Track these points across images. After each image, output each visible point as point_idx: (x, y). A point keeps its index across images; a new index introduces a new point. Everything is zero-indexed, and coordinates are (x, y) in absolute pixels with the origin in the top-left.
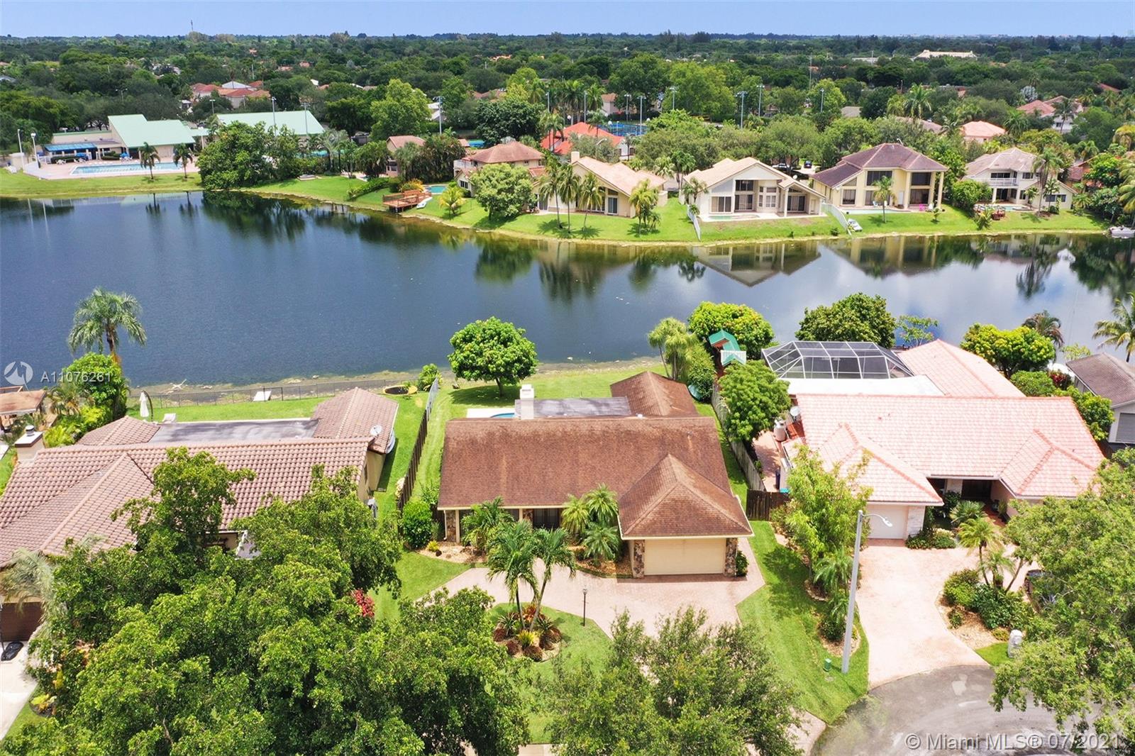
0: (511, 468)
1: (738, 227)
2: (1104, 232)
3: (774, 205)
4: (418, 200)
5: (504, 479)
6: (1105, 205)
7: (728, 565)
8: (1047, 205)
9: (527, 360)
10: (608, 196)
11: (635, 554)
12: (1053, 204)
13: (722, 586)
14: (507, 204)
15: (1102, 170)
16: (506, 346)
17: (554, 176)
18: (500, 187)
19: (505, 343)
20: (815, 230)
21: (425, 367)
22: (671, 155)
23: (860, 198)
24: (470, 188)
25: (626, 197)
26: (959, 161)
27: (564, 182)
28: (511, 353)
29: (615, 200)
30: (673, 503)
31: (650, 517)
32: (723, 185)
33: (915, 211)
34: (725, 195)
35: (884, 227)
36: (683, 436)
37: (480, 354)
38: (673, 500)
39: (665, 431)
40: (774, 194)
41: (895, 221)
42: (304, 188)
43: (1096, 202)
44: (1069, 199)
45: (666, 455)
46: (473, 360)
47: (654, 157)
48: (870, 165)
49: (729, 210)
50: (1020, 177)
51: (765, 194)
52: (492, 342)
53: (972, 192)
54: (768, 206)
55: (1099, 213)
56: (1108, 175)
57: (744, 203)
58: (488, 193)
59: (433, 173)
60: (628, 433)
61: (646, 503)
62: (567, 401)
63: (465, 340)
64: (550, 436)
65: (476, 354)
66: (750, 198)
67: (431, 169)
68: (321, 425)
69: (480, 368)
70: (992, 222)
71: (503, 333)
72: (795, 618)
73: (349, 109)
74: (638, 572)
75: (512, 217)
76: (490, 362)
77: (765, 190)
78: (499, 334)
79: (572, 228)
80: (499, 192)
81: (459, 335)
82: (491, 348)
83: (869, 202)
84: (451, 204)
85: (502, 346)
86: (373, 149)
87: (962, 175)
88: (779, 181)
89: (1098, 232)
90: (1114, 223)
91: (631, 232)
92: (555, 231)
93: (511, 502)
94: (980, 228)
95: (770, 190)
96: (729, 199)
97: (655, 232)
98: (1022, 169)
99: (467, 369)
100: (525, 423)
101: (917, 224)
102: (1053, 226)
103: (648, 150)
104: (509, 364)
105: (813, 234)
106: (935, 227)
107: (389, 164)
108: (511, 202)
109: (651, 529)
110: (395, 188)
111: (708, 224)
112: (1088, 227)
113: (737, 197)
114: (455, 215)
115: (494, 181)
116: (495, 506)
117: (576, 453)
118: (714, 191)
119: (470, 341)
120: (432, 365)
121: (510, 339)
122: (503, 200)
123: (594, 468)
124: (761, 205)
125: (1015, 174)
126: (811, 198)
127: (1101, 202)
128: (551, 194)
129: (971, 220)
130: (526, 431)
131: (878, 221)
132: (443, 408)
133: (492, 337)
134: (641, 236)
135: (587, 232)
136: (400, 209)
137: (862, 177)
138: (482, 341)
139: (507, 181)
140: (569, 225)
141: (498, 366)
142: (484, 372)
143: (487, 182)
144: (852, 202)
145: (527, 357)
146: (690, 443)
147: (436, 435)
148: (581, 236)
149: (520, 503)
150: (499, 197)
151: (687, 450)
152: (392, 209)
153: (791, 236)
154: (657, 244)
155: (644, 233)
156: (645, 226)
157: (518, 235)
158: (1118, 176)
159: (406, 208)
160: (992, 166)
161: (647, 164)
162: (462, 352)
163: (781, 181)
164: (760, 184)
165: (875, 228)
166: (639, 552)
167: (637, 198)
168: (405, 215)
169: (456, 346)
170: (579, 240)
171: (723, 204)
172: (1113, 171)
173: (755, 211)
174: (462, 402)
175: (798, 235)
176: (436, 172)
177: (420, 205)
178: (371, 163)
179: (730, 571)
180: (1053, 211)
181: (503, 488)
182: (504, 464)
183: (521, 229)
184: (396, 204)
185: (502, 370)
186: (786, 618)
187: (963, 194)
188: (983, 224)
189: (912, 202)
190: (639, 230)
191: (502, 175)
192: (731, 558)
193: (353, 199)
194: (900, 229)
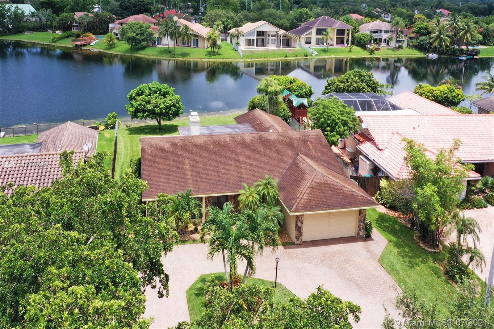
0: (192, 168)
1: (260, 52)
2: (425, 56)
3: (275, 43)
4: (91, 42)
5: (189, 176)
6: (424, 44)
7: (360, 230)
8: (397, 45)
9: (178, 106)
10: (193, 38)
11: (297, 225)
12: (400, 44)
13: (359, 246)
14: (140, 42)
15: (420, 28)
16: (165, 97)
17: (167, 26)
18: (137, 32)
19: (164, 95)
20: (297, 54)
21: (109, 114)
22: (221, 21)
23: (313, 41)
24: (119, 36)
25: (203, 38)
26: (356, 25)
27: (173, 29)
28: (169, 101)
29: (197, 40)
30: (318, 186)
31: (306, 197)
32: (251, 33)
33: (339, 47)
34: (251, 38)
35: (328, 54)
36: (305, 142)
37: (149, 102)
38: (318, 183)
39: (291, 139)
40: (275, 38)
41: (333, 51)
42: (26, 37)
43: (419, 43)
44: (406, 42)
45: (298, 154)
46: (144, 106)
47: (213, 22)
48: (317, 26)
49: (253, 45)
50: (383, 32)
51: (270, 38)
52: (156, 95)
53: (366, 38)
54: (272, 43)
55: (420, 47)
56: (423, 31)
57: (260, 41)
58: (131, 35)
59: (98, 30)
60: (268, 141)
61: (299, 187)
62: (211, 127)
63: (138, 95)
64: (216, 144)
65: (146, 102)
66: (263, 39)
67: (97, 28)
68: (44, 146)
69: (149, 111)
70: (375, 51)
71: (163, 90)
72: (423, 266)
73: (52, 3)
74: (298, 240)
75: (143, 48)
76: (156, 106)
77: (270, 36)
78: (160, 90)
79: (176, 53)
80: (137, 35)
81: (135, 91)
82: (156, 98)
83: (317, 43)
84: (110, 42)
85: (162, 97)
86: (66, 17)
87: (358, 31)
88: (277, 32)
89: (422, 56)
90: (428, 52)
91: (206, 55)
92: (166, 54)
93: (198, 192)
94: (371, 54)
95: (273, 36)
96: (253, 40)
97: (220, 54)
98: (384, 29)
99: (140, 112)
100: (197, 137)
101: (342, 52)
102: (402, 53)
103: (209, 19)
104: (168, 108)
105: (296, 56)
106: (350, 53)
107: (74, 26)
108: (144, 40)
109: (308, 206)
110: (78, 36)
111: (245, 51)
112: (417, 54)
113: (257, 39)
114: (111, 48)
115: (134, 29)
116: (188, 195)
117: (237, 155)
118: (247, 36)
119: (142, 94)
120: (114, 113)
121: (167, 93)
122: (138, 39)
123: (251, 165)
124: (268, 43)
125: (381, 31)
126: (293, 40)
127: (422, 43)
128: (164, 36)
129: (366, 51)
130: (199, 141)
131: (325, 51)
132: (123, 137)
133: (156, 92)
134: (213, 56)
135: (184, 55)
136: (81, 46)
137: (314, 31)
138: (150, 95)
139: (141, 29)
140: (174, 52)
141: (161, 109)
142: (152, 114)
143: (131, 30)
144: (310, 43)
145: (178, 103)
146: (310, 146)
147: (123, 153)
148: (181, 57)
149: (205, 192)
150: (137, 37)
151: (310, 150)
152: (76, 46)
153: (286, 57)
154: (221, 60)
155: (213, 55)
156: (214, 52)
157: (147, 57)
158: (428, 31)
159: (84, 45)
160: (370, 28)
161: (209, 25)
162: (137, 101)
163: (278, 31)
164: (268, 33)
165: (324, 54)
166: (299, 224)
167: (210, 37)
168: (83, 48)
169: (131, 98)
170: (180, 59)
171: (250, 42)
172: (425, 29)
173: (265, 46)
174: (135, 134)
175: (289, 56)
176: (100, 29)
177: (92, 44)
178: (65, 24)
179: (361, 234)
180: (400, 47)
181: (190, 182)
182: (187, 166)
183: (148, 54)
184: (79, 43)
185: (164, 111)
186: (416, 267)
187: (361, 39)
188: (372, 52)
189: (337, 44)
190: (210, 54)
191: (138, 26)
192: (362, 224)
193: (54, 42)
194: (336, 54)
